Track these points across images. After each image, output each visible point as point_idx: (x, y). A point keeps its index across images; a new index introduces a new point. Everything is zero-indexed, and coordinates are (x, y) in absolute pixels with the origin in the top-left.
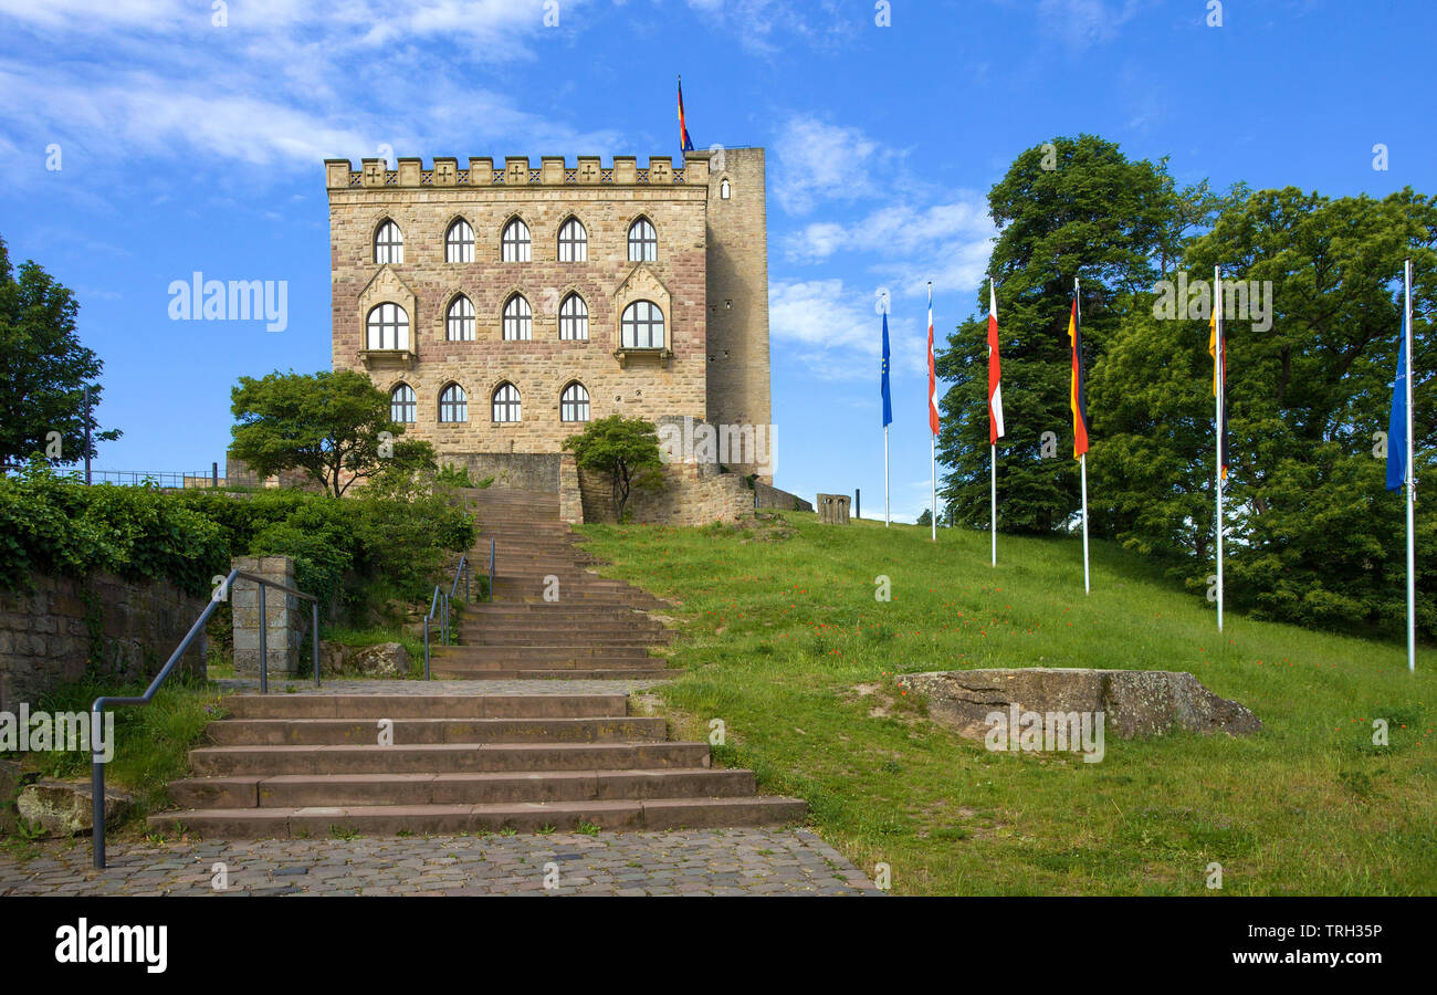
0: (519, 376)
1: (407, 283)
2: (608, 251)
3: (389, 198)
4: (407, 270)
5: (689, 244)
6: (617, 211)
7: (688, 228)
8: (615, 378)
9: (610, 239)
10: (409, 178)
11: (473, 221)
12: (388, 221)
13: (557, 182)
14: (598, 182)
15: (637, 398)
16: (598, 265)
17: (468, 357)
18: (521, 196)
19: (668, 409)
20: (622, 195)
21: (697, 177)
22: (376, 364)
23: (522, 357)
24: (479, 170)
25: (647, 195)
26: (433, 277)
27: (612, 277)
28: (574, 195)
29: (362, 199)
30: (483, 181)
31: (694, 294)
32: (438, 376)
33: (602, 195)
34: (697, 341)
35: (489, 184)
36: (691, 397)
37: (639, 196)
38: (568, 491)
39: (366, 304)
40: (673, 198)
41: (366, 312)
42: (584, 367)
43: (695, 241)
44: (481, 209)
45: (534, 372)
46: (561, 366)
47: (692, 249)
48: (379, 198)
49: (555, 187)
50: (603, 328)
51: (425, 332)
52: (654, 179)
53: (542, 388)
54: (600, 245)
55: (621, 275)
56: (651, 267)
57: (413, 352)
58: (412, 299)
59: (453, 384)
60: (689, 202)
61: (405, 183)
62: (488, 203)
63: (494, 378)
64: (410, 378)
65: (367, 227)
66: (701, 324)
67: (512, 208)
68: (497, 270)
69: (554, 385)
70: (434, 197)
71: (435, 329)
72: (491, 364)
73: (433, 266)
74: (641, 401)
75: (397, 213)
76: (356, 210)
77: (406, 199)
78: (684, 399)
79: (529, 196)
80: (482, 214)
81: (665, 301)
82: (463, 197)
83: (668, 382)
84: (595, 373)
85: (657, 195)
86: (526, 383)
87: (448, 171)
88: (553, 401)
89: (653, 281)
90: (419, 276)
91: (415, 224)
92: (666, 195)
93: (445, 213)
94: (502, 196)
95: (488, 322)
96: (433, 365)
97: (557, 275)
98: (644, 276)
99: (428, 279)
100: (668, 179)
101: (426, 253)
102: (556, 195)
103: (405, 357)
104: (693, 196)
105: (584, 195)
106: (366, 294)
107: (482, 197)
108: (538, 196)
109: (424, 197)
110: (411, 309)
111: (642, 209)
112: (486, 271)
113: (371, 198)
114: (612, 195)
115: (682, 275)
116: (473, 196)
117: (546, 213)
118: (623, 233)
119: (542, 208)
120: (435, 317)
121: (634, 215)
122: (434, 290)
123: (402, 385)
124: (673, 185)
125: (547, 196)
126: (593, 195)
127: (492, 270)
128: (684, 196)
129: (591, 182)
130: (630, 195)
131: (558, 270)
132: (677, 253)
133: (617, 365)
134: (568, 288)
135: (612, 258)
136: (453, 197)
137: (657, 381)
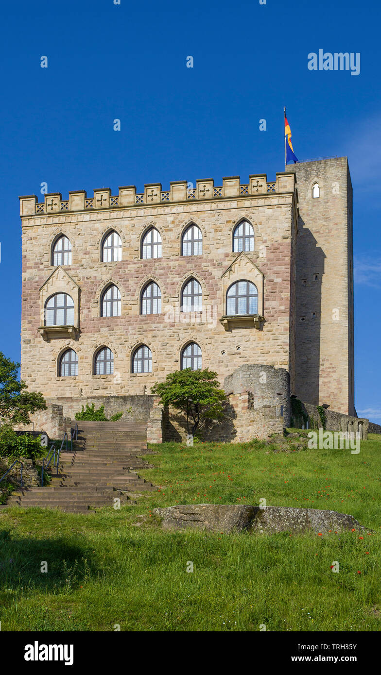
0: (151, 340)
1: (74, 278)
2: (218, 246)
3: (63, 219)
4: (74, 269)
5: (278, 237)
6: (225, 216)
7: (278, 225)
8: (220, 338)
9: (219, 238)
10: (77, 205)
11: (121, 232)
12: (62, 236)
13: (181, 199)
14: (211, 197)
15: (237, 351)
16: (210, 257)
17: (115, 328)
18: (155, 211)
19: (260, 358)
20: (228, 205)
21: (285, 187)
22: (50, 336)
23: (153, 326)
24: (126, 195)
25: (247, 203)
27: (220, 265)
28: (194, 208)
29: (44, 221)
30: (129, 203)
31: (282, 273)
32: (94, 342)
33: (214, 206)
34: (283, 308)
35: (133, 204)
36: (278, 349)
37: (241, 204)
39: (45, 294)
40: (266, 204)
41: (45, 299)
42: (198, 331)
43: (283, 234)
44: (127, 222)
45: (162, 336)
46: (182, 331)
47: (281, 240)
48: (56, 220)
49: (180, 203)
50: (213, 302)
51: (84, 312)
52: (252, 191)
53: (167, 347)
54: (212, 242)
55: (227, 263)
56: (249, 256)
57: (76, 326)
58: (76, 289)
59: (104, 347)
60: (279, 206)
61: (74, 209)
62: (132, 218)
63: (133, 342)
64: (74, 345)
65: (48, 241)
66: (287, 295)
67: (148, 221)
68: (137, 265)
69: (175, 345)
70: (94, 217)
71: (93, 309)
72: (131, 332)
73: (92, 265)
74: (239, 354)
75: (68, 230)
76: (40, 229)
77: (74, 219)
78: (273, 350)
79: (160, 211)
80: (127, 226)
81: (259, 280)
82: (114, 215)
83: (260, 339)
84: (206, 335)
85: (254, 202)
86: (155, 344)
87: (104, 198)
88: (175, 356)
89: (250, 266)
90: (82, 273)
91: (80, 236)
92: (261, 202)
93: (102, 227)
94: (141, 212)
95: (130, 302)
96: (90, 335)
97: (180, 266)
98: (243, 263)
99: (88, 275)
100: (263, 190)
101: (88, 256)
102: (180, 209)
103: (70, 330)
104: (282, 201)
105: (201, 207)
106: (45, 287)
107: (127, 214)
108: (167, 210)
109: (87, 217)
110: (76, 296)
111: (243, 214)
112: (129, 266)
113: (50, 221)
114: (221, 205)
115: (273, 260)
116: (121, 214)
117: (173, 222)
118: (229, 232)
119: (170, 219)
120: (93, 301)
121: (237, 219)
122: (92, 282)
123: (68, 349)
124: (267, 195)
125: (174, 210)
126: (207, 207)
127: (134, 266)
128: (275, 201)
129: (206, 197)
130: (234, 204)
131: (181, 262)
132: (269, 244)
133: (223, 328)
134: (188, 275)
135: (222, 251)
136: (107, 215)
137: (252, 338)
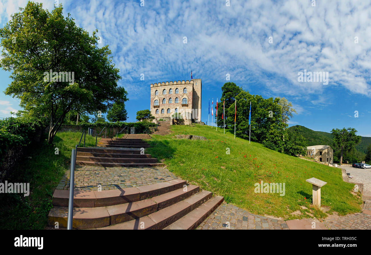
0: (170, 108)
1: (159, 98)
2: (181, 92)
3: (157, 88)
6: (182, 87)
7: (190, 89)
8: (181, 108)
10: (159, 85)
11: (166, 89)
12: (157, 90)
16: (180, 94)
17: (165, 106)
18: (171, 86)
21: (192, 83)
22: (155, 107)
23: (171, 106)
24: (167, 83)
25: (186, 85)
26: (161, 96)
28: (177, 85)
31: (191, 97)
34: (191, 103)
38: (171, 121)
39: (154, 100)
46: (175, 106)
47: (191, 91)
48: (156, 88)
49: (175, 85)
50: (180, 102)
51: (160, 103)
52: (187, 83)
55: (182, 95)
56: (186, 94)
57: (159, 106)
59: (163, 109)
63: (167, 108)
64: (158, 108)
65: (155, 91)
66: (192, 101)
67: (170, 88)
69: (174, 109)
70: (162, 87)
72: (167, 106)
75: (158, 90)
76: (153, 89)
77: (159, 87)
81: (187, 98)
82: (165, 87)
84: (179, 107)
85: (187, 85)
87: (163, 84)
89: (186, 96)
90: (160, 96)
91: (160, 90)
92: (188, 85)
93: (163, 89)
94: (169, 86)
95: (167, 101)
96: (161, 107)
100: (188, 83)
101: (161, 94)
102: (175, 86)
105: (178, 85)
107: (167, 86)
108: (173, 86)
109: (161, 87)
110: (159, 100)
111: (185, 87)
112: (167, 95)
113: (155, 88)
114: (182, 85)
115: (190, 95)
116: (166, 86)
117: (174, 88)
118: (183, 90)
120: (161, 101)
121: (184, 88)
122: (161, 98)
123: (157, 109)
126: (179, 85)
128: (190, 85)
130: (184, 85)
131: (175, 95)
132: (189, 92)
133: (181, 106)
134: (176, 97)
136: (164, 87)
137: (186, 108)
